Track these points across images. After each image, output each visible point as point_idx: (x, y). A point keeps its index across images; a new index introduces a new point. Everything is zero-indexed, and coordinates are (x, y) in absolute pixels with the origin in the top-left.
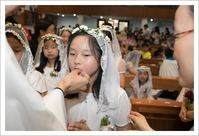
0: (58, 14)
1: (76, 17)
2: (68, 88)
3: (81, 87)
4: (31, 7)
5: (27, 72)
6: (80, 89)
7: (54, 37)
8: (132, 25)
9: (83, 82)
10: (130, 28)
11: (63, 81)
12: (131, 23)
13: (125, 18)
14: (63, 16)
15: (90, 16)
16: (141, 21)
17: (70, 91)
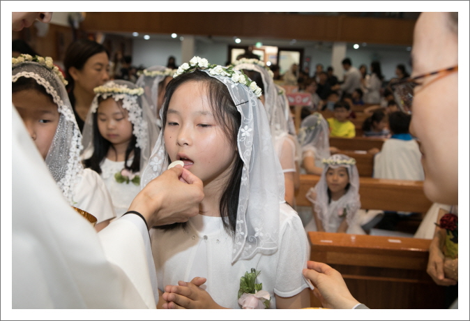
0: (135, 34)
1: (177, 40)
2: (157, 211)
3: (188, 209)
4: (70, 17)
5: (67, 172)
6: (185, 213)
7: (119, 93)
8: (309, 59)
9: (193, 198)
10: (305, 64)
11: (146, 194)
12: (307, 54)
13: (293, 43)
14: (147, 37)
15: (210, 37)
16: (330, 48)
17: (160, 218)
